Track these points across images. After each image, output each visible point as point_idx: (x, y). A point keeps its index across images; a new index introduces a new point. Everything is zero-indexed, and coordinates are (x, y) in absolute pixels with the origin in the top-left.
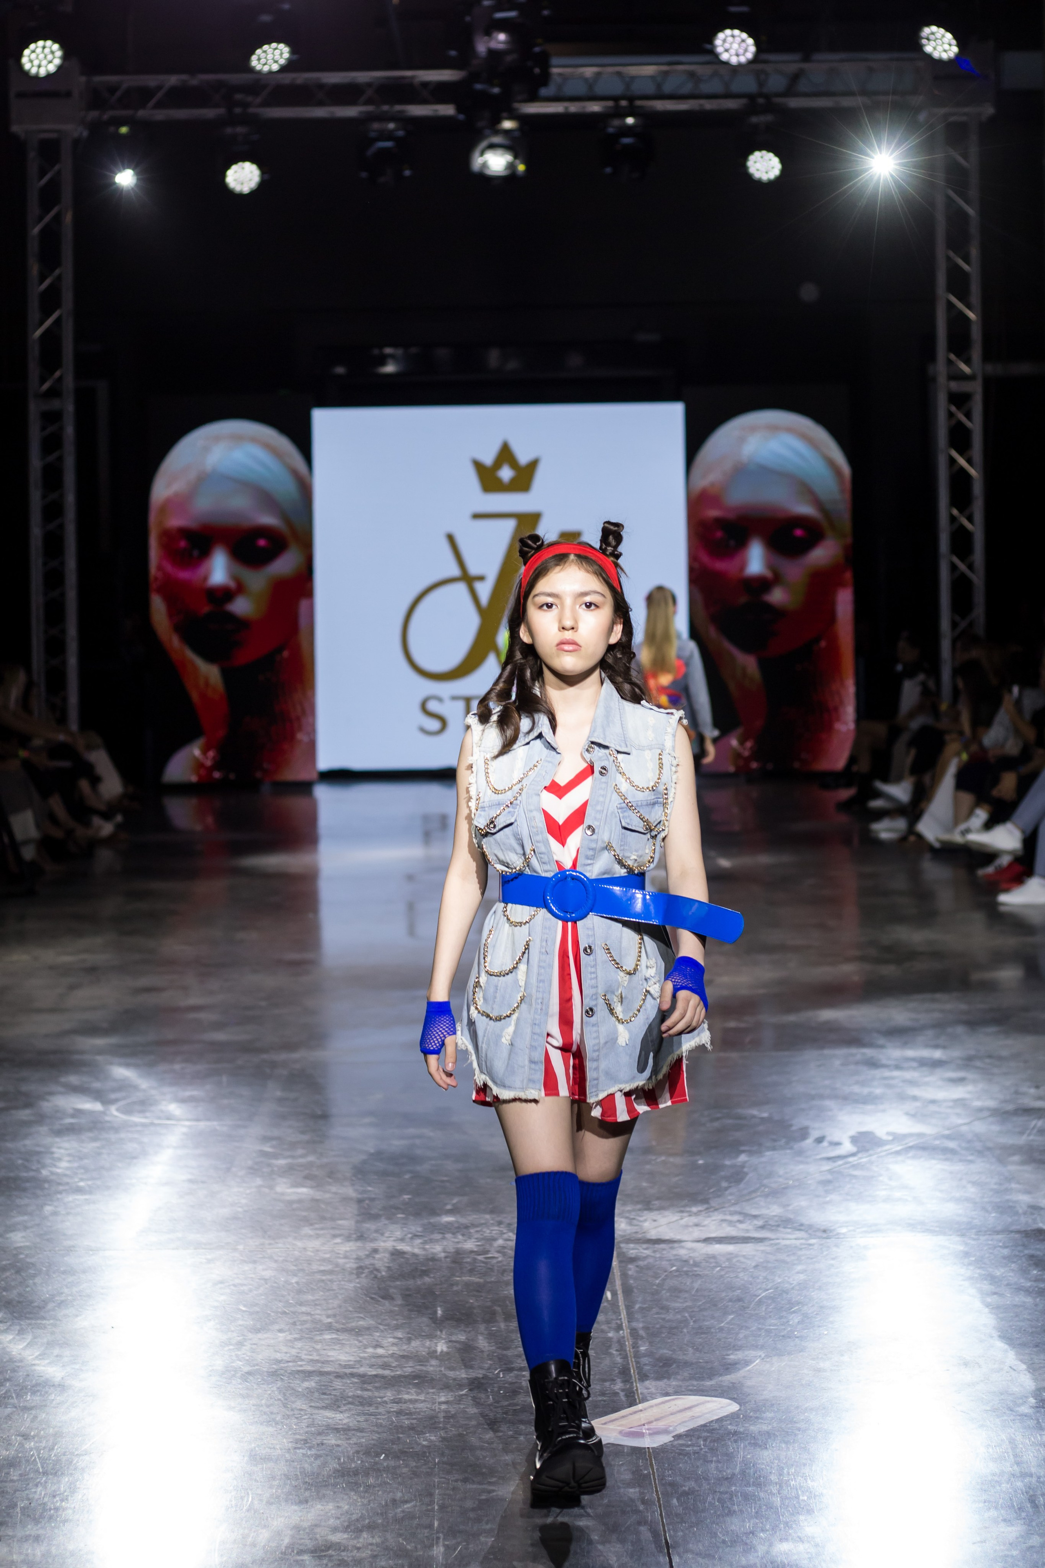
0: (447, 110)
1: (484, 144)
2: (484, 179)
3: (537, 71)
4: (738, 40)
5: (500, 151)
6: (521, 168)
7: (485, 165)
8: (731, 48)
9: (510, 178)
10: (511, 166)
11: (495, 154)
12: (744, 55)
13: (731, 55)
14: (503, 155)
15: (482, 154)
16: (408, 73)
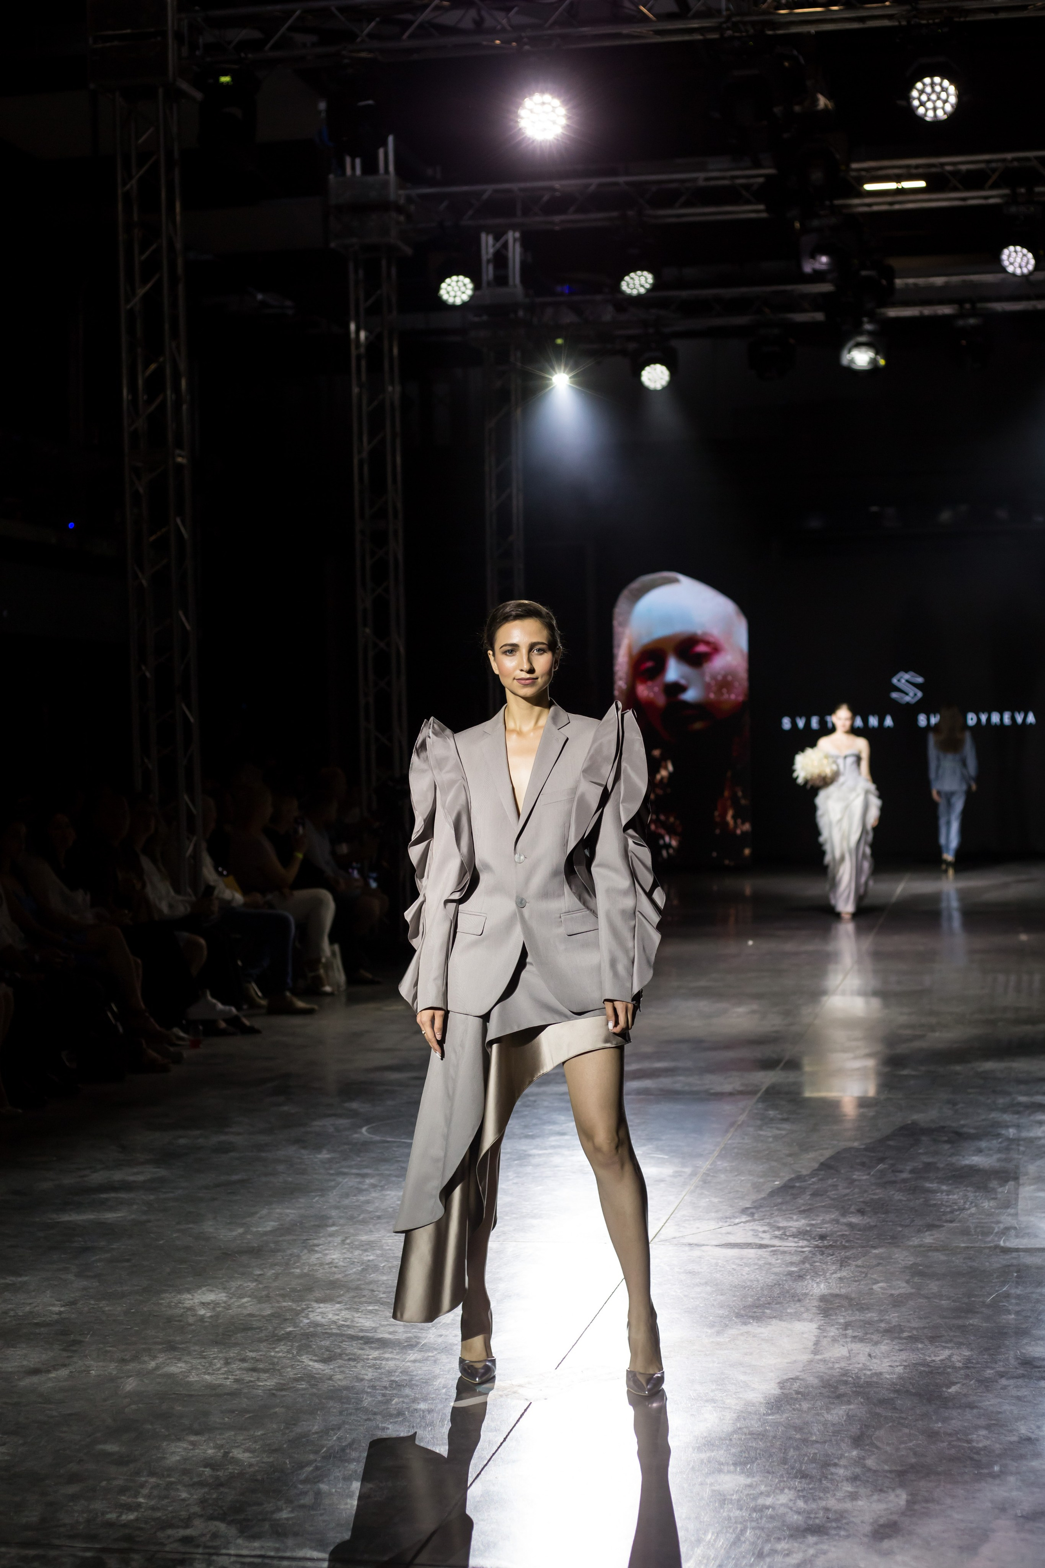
0: (819, 316)
1: (851, 343)
2: (851, 372)
3: (884, 282)
4: (1020, 255)
5: (864, 349)
6: (882, 362)
7: (852, 361)
8: (1015, 261)
9: (874, 370)
10: (873, 361)
11: (860, 351)
12: (1026, 266)
13: (1015, 268)
14: (866, 352)
15: (849, 352)
16: (789, 288)
